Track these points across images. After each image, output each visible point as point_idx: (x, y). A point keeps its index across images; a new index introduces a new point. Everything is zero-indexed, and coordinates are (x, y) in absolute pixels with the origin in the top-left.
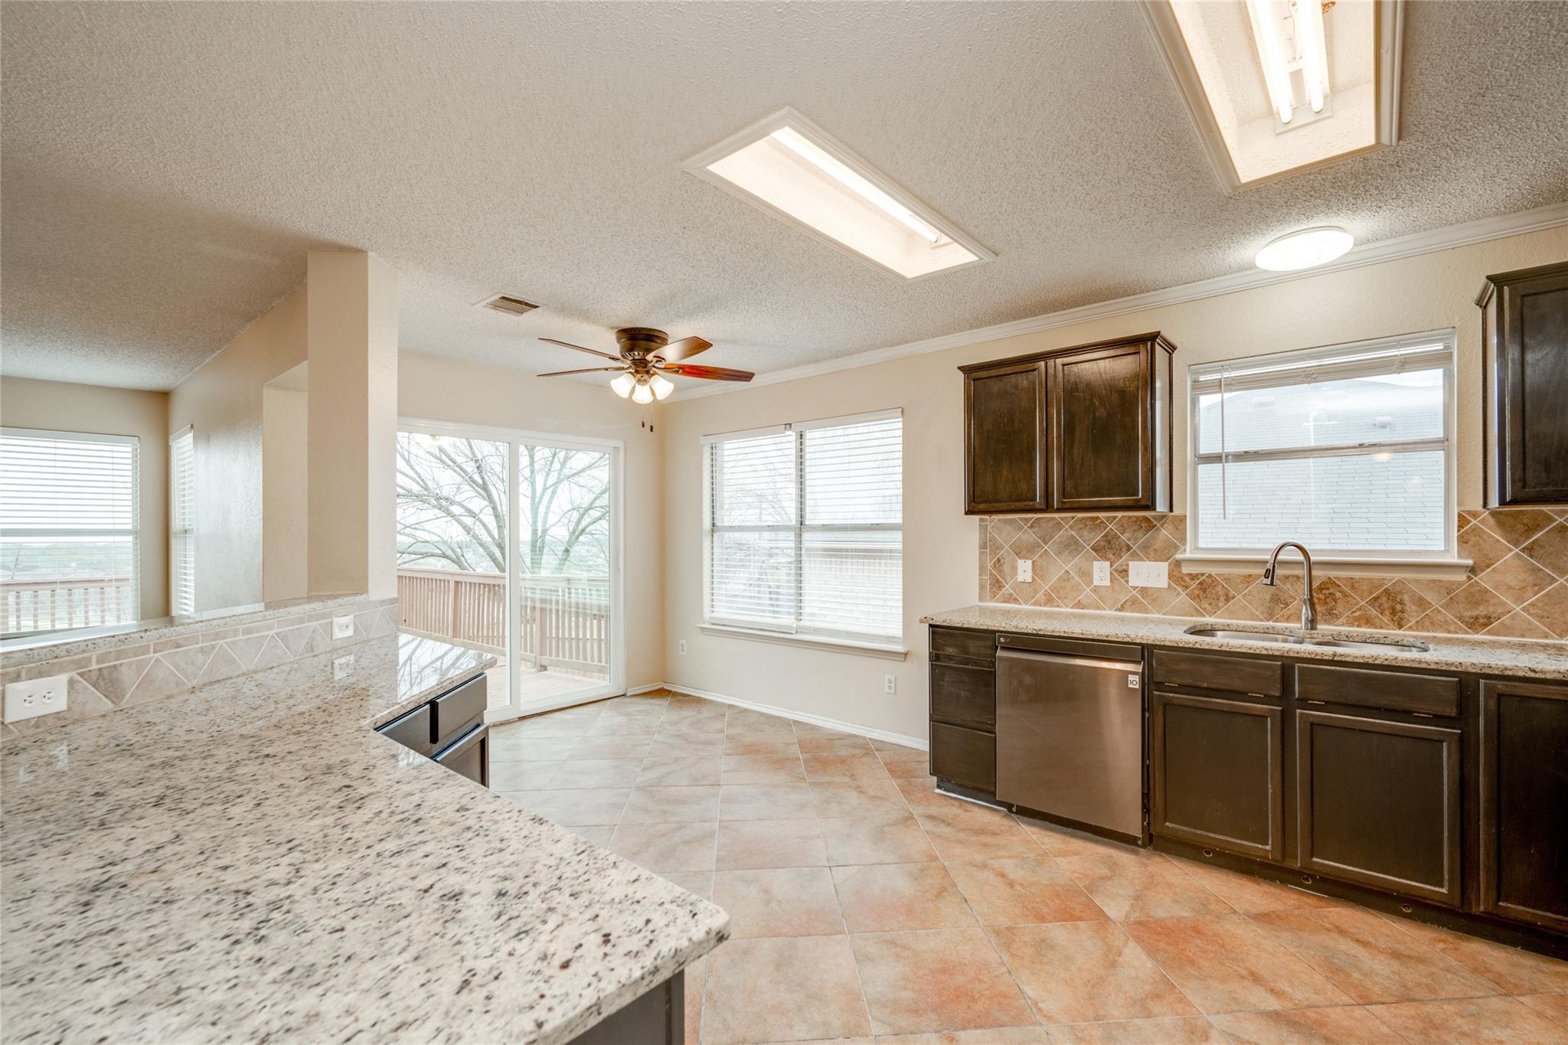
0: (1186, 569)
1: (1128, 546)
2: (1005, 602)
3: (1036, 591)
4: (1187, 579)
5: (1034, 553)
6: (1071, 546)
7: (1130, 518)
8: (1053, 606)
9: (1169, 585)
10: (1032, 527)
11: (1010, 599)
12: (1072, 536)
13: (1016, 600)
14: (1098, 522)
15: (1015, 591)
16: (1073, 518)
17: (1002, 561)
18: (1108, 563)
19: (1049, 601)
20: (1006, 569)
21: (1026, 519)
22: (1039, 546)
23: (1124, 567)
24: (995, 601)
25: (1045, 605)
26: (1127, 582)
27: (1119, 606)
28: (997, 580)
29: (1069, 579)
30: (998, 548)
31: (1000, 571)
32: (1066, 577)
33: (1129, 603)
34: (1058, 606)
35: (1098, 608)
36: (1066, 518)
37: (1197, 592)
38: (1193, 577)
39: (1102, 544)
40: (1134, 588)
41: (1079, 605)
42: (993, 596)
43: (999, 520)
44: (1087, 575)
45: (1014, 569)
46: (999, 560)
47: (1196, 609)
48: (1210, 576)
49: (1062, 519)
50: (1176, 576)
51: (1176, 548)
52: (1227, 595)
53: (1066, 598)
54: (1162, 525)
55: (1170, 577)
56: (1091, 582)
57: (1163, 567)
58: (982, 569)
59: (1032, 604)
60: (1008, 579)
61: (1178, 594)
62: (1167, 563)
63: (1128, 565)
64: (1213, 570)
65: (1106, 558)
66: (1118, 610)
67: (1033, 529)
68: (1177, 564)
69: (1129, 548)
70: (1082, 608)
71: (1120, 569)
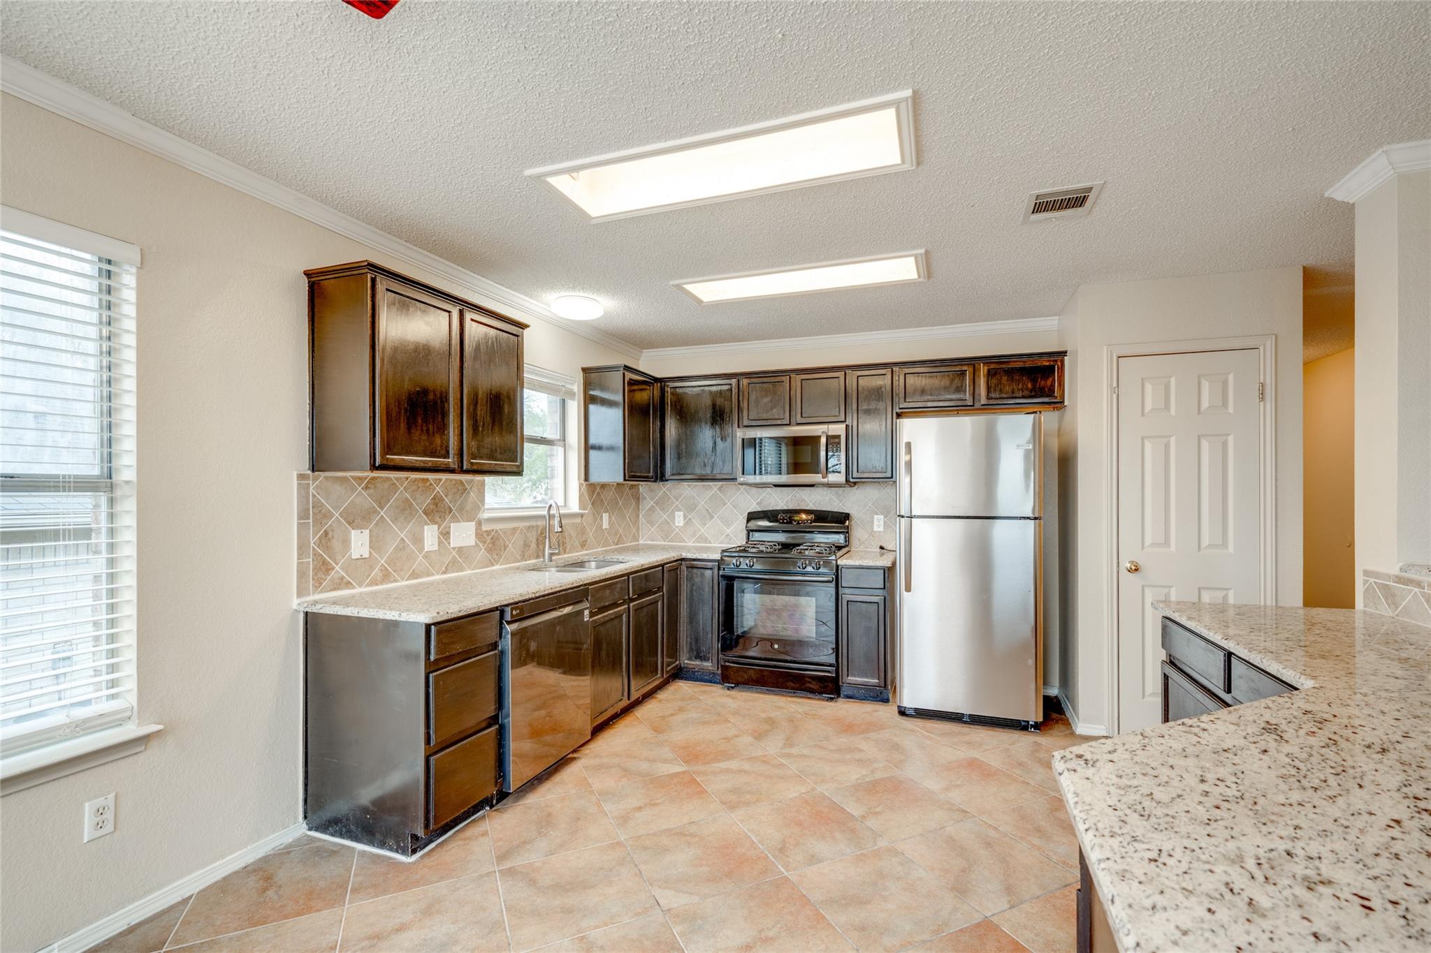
0: (485, 528)
1: (450, 508)
2: (334, 589)
3: (372, 568)
4: (485, 535)
5: (369, 521)
6: (405, 510)
7: (451, 480)
8: (392, 582)
9: (476, 543)
10: (366, 488)
11: (341, 584)
12: (407, 499)
13: (348, 585)
14: (428, 484)
15: (347, 572)
17: (330, 533)
18: (436, 526)
19: (386, 577)
20: (336, 544)
21: (360, 478)
22: (376, 512)
23: (447, 530)
24: (321, 592)
25: (382, 583)
26: (449, 543)
27: (444, 569)
28: (324, 562)
29: (404, 547)
30: (325, 516)
31: (327, 548)
32: (401, 546)
33: (451, 564)
34: (395, 581)
35: (429, 575)
36: (401, 478)
37: (490, 546)
38: (488, 533)
39: (431, 507)
40: (454, 548)
41: (414, 575)
42: (318, 585)
43: (326, 478)
44: (418, 540)
45: (346, 543)
46: (326, 533)
47: (490, 560)
48: (497, 531)
49: (397, 479)
50: (480, 535)
51: (479, 508)
52: (505, 546)
53: (401, 570)
54: (471, 489)
55: (477, 534)
56: (423, 548)
57: (471, 526)
58: (302, 548)
59: (368, 585)
60: (337, 558)
61: (481, 550)
62: (474, 523)
63: (450, 527)
64: (498, 527)
65: (434, 522)
66: (444, 573)
67: (368, 491)
68: (479, 524)
69: (451, 511)
70: (416, 578)
71: (444, 532)
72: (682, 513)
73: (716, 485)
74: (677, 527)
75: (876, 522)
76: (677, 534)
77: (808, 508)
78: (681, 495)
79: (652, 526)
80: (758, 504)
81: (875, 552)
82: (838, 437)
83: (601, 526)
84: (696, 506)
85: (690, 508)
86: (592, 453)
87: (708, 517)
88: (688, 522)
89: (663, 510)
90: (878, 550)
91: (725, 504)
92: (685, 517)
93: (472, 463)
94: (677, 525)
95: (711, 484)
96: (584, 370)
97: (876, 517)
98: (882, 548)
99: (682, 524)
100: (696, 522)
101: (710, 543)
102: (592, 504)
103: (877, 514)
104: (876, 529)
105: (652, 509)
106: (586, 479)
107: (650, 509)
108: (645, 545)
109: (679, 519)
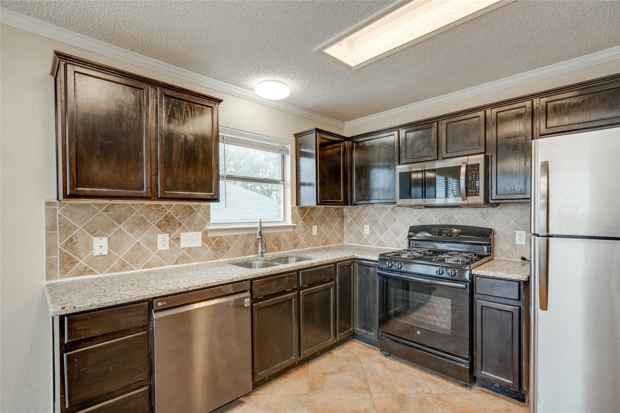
0: (210, 235)
1: (180, 223)
2: (79, 275)
3: (111, 261)
4: (211, 240)
5: (109, 231)
6: (142, 223)
7: (180, 206)
8: (129, 270)
9: (202, 245)
10: (106, 210)
11: (84, 271)
12: (142, 218)
13: (91, 272)
14: (161, 208)
15: (90, 264)
16: (142, 205)
17: (75, 240)
18: (168, 235)
19: (124, 266)
20: (80, 246)
21: (100, 205)
22: (115, 226)
23: (178, 237)
24: (68, 277)
25: (120, 270)
26: (180, 245)
27: (175, 261)
28: (70, 258)
29: (140, 248)
30: (70, 229)
31: (73, 249)
32: (137, 247)
33: (181, 258)
34: (131, 269)
35: (161, 265)
36: (137, 205)
37: (215, 246)
38: (213, 239)
39: (164, 222)
40: (184, 249)
41: (148, 265)
42: (65, 272)
43: (71, 205)
44: (153, 244)
45: (89, 246)
46: (71, 240)
47: (215, 256)
48: (221, 237)
49: (134, 205)
50: (205, 240)
51: (205, 223)
52: (228, 246)
53: (138, 262)
54: (198, 210)
55: (203, 239)
56: (156, 248)
57: (199, 234)
58: (50, 250)
59: (108, 272)
60: (81, 256)
61: (207, 249)
62: (201, 232)
63: (180, 235)
64: (222, 234)
65: (166, 232)
66: (175, 264)
67: (107, 213)
68: (206, 232)
69: (180, 224)
70: (150, 268)
71: (175, 238)
72: (368, 226)
73: (389, 207)
74: (365, 235)
75: (517, 237)
76: (366, 239)
77: (456, 224)
78: (367, 214)
79: (351, 234)
80: (419, 220)
81: (517, 262)
82: (478, 165)
83: (311, 234)
84: (377, 221)
85: (374, 223)
86: (303, 188)
87: (384, 229)
88: (372, 232)
89: (357, 223)
90: (520, 260)
91: (395, 220)
92: (370, 228)
93: (165, 194)
94: (365, 233)
95: (387, 206)
97: (518, 232)
98: (523, 259)
99: (368, 233)
100: (377, 232)
101: (386, 246)
102: (304, 220)
103: (519, 230)
104: (518, 242)
105: (351, 223)
106: (298, 204)
107: (350, 223)
108: (348, 246)
109: (367, 230)
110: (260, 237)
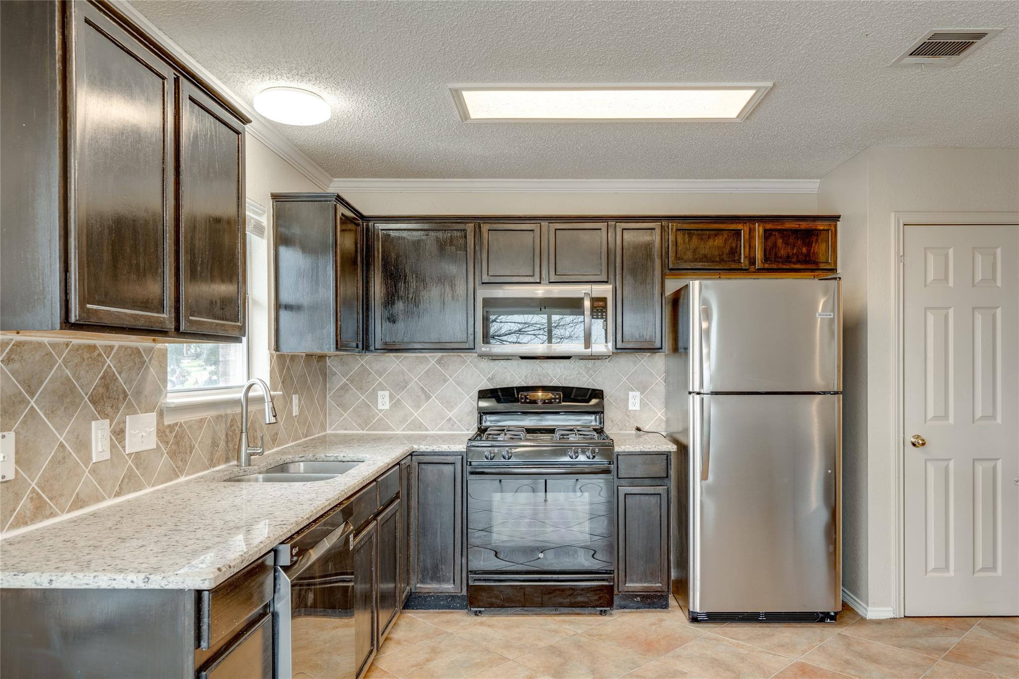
0: (168, 421)
1: (125, 392)
3: (18, 496)
4: (167, 432)
6: (67, 395)
7: (126, 348)
8: (47, 517)
9: (158, 446)
10: (9, 360)
12: (68, 379)
14: (96, 354)
16: (67, 345)
18: (107, 422)
19: (39, 510)
22: (24, 402)
23: (121, 426)
25: (33, 519)
26: (124, 447)
27: (117, 488)
29: (64, 458)
32: (60, 457)
33: (126, 480)
34: (53, 515)
35: (98, 500)
37: (173, 448)
38: (171, 427)
39: (101, 391)
40: (130, 455)
41: (79, 503)
44: (83, 445)
47: (174, 469)
48: (181, 425)
49: (54, 346)
50: (162, 433)
51: (161, 392)
52: (190, 446)
53: (61, 495)
54: (150, 360)
55: (158, 432)
56: (90, 458)
57: (151, 419)
59: (14, 526)
61: (163, 455)
62: (155, 414)
63: (125, 422)
64: (183, 418)
65: (105, 416)
66: (118, 494)
67: (11, 366)
68: (161, 415)
69: (125, 395)
70: (81, 507)
71: (118, 430)
72: (387, 393)
73: (433, 357)
74: (381, 411)
75: (631, 401)
76: (381, 419)
77: (551, 385)
78: (385, 370)
79: (345, 411)
80: (489, 380)
81: (630, 435)
82: (604, 300)
83: (291, 413)
84: (407, 383)
85: (399, 385)
86: (283, 314)
87: (423, 397)
88: (396, 404)
89: (360, 389)
90: (634, 432)
91: (445, 380)
92: (391, 397)
93: (191, 323)
94: (380, 407)
95: (427, 355)
96: (276, 197)
97: (631, 394)
98: (638, 429)
99: (387, 407)
100: (408, 406)
101: (427, 430)
102: (283, 382)
103: (632, 390)
104: (631, 407)
105: (344, 387)
106: (277, 348)
107: (342, 388)
108: (336, 435)
109: (384, 401)
110: (273, 420)
